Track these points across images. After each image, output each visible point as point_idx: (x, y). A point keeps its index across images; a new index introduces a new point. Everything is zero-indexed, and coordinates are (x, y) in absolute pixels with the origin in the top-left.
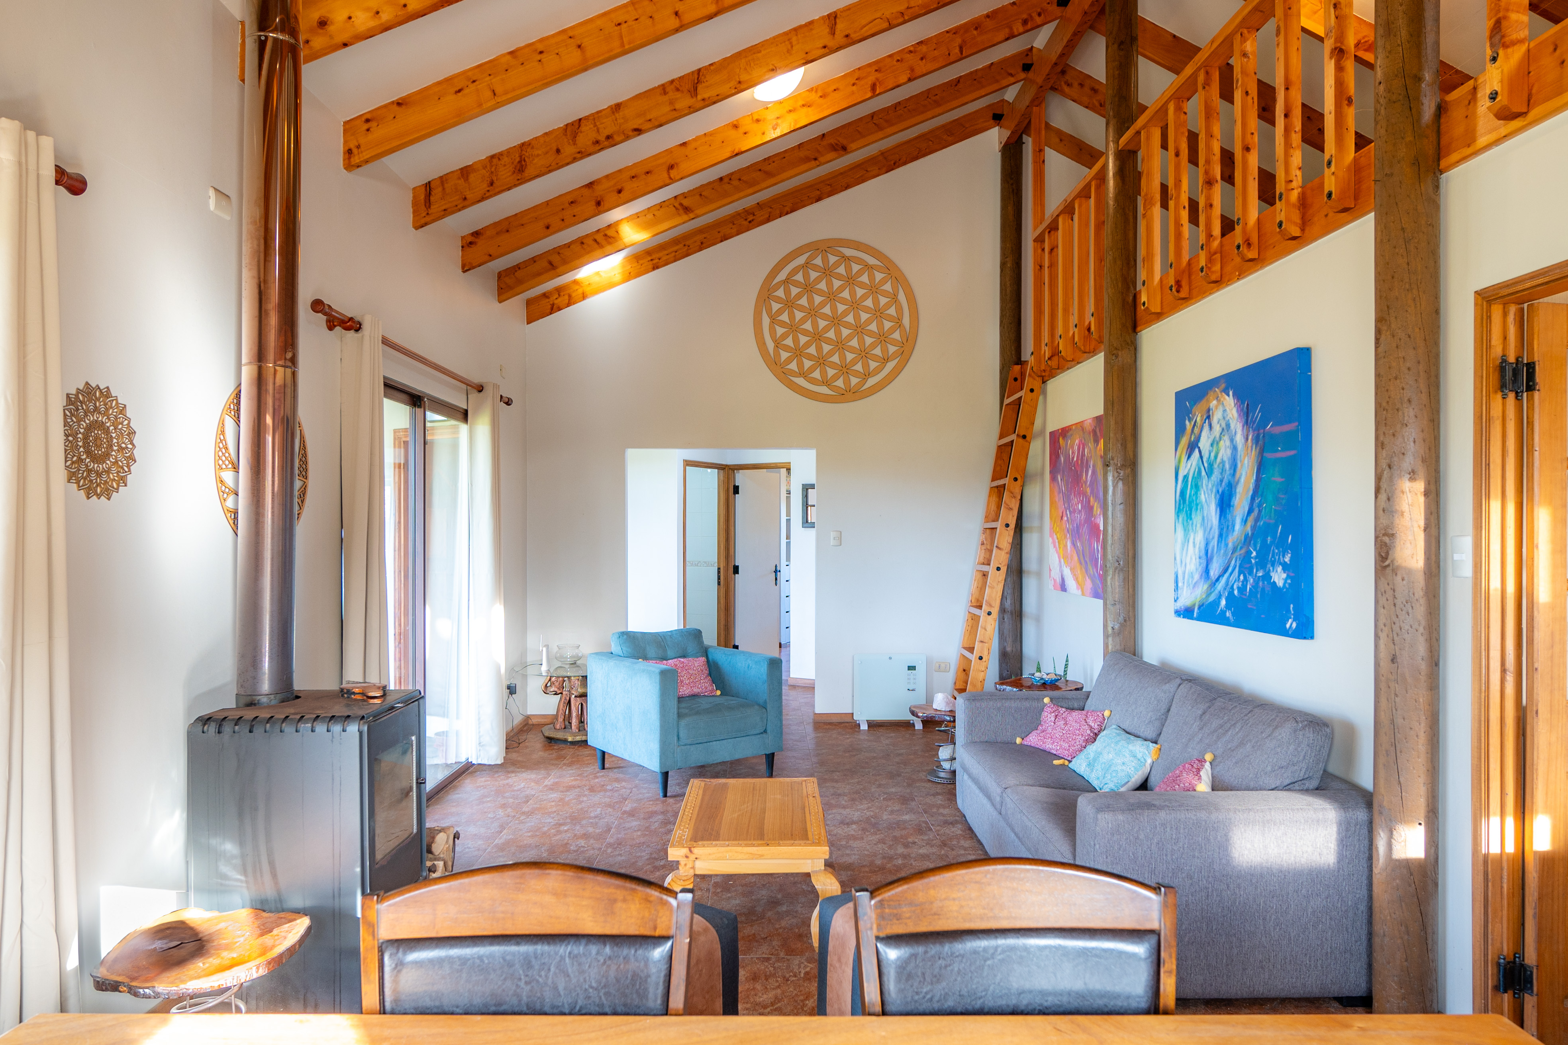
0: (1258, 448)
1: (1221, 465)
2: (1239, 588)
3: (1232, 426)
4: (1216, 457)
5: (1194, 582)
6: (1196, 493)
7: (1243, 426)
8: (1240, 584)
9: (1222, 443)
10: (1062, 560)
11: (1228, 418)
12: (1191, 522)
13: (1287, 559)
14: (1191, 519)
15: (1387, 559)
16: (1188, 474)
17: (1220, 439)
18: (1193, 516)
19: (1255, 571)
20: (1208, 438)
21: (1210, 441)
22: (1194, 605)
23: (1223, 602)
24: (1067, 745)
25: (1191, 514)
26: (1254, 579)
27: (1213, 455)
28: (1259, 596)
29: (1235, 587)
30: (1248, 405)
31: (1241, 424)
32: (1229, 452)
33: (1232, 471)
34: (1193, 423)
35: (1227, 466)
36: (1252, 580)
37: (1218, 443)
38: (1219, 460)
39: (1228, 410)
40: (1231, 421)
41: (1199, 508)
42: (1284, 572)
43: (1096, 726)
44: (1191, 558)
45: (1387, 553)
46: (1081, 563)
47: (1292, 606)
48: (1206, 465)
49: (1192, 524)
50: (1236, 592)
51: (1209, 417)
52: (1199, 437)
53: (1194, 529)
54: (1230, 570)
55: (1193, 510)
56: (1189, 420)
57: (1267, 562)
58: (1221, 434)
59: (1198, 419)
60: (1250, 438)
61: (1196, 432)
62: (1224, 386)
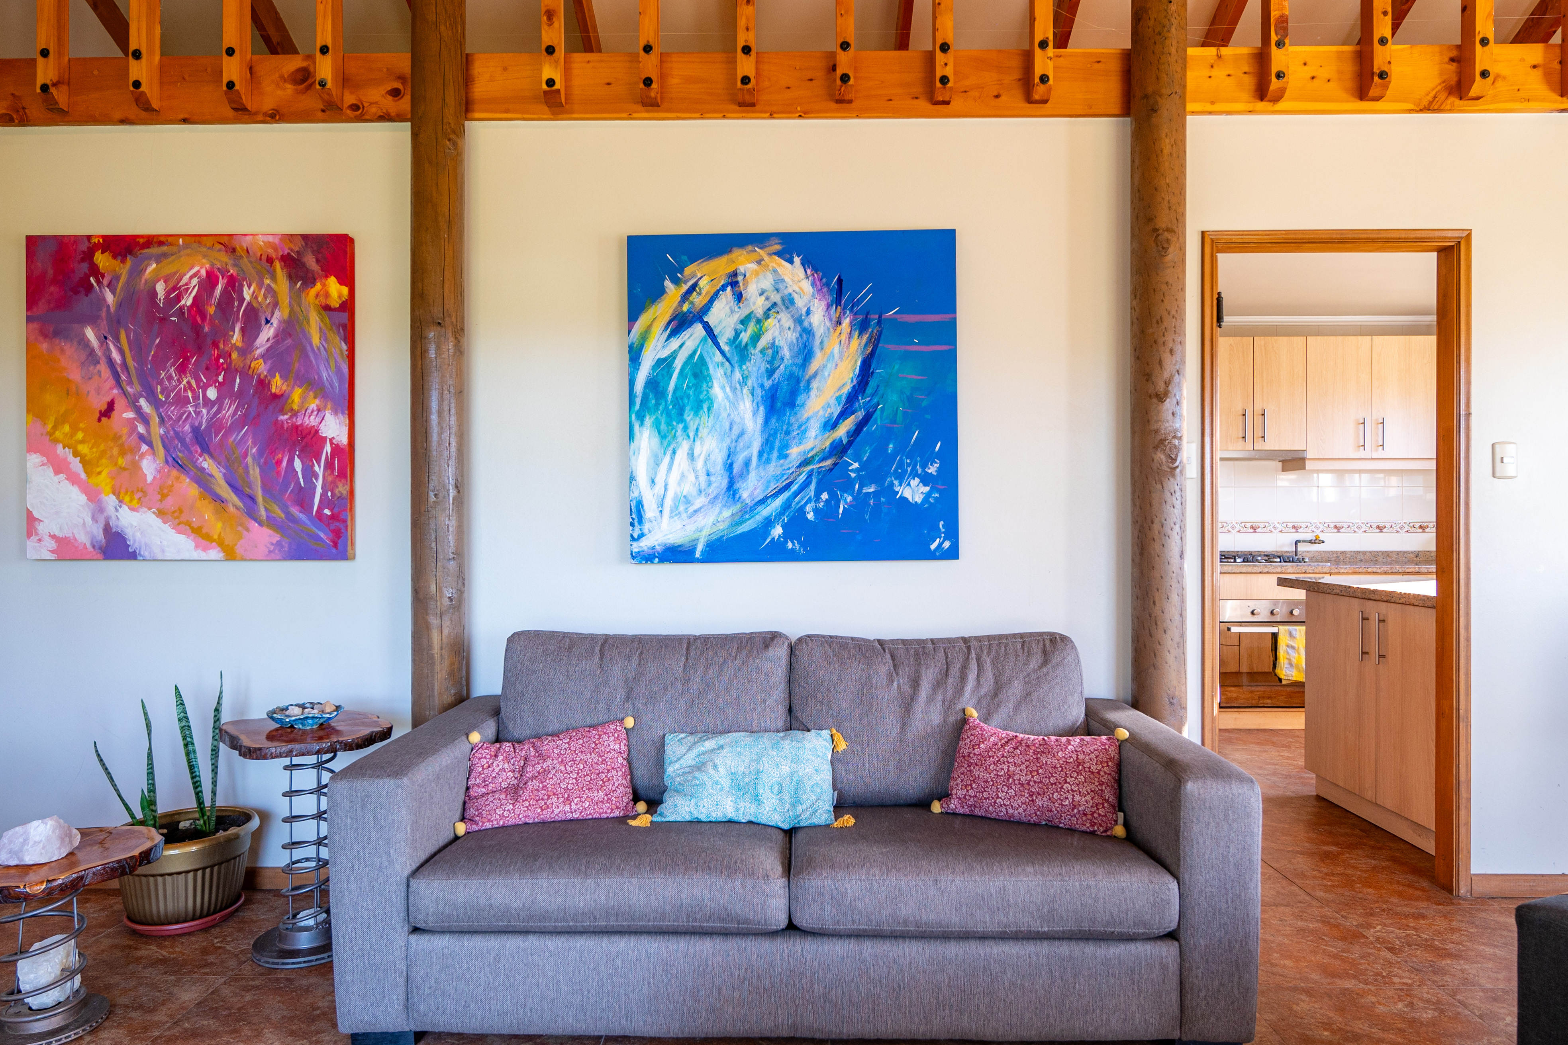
0: (865, 337)
1: (770, 352)
2: (816, 511)
3: (800, 303)
4: (756, 338)
5: (691, 509)
6: (697, 387)
7: (829, 306)
8: (821, 505)
9: (771, 322)
11: (790, 290)
12: (681, 426)
13: (932, 469)
14: (681, 421)
15: (1176, 460)
16: (673, 356)
17: (767, 316)
18: (688, 416)
19: (857, 486)
20: (732, 311)
21: (736, 317)
22: (696, 542)
23: (777, 531)
26: (854, 499)
27: (745, 337)
28: (867, 517)
29: (808, 508)
30: (840, 281)
31: (823, 304)
32: (792, 336)
33: (800, 361)
34: (685, 287)
35: (786, 353)
36: (849, 499)
37: (759, 321)
38: (763, 342)
39: (786, 279)
40: (795, 296)
41: (705, 406)
42: (925, 485)
43: (623, 747)
44: (685, 476)
45: (1177, 456)
47: (942, 523)
48: (726, 348)
49: (686, 428)
50: (810, 516)
51: (734, 284)
52: (707, 308)
53: (691, 435)
54: (795, 488)
55: (687, 408)
56: (676, 282)
57: (888, 474)
58: (769, 309)
59: (702, 283)
60: (846, 322)
61: (698, 300)
62: (778, 247)
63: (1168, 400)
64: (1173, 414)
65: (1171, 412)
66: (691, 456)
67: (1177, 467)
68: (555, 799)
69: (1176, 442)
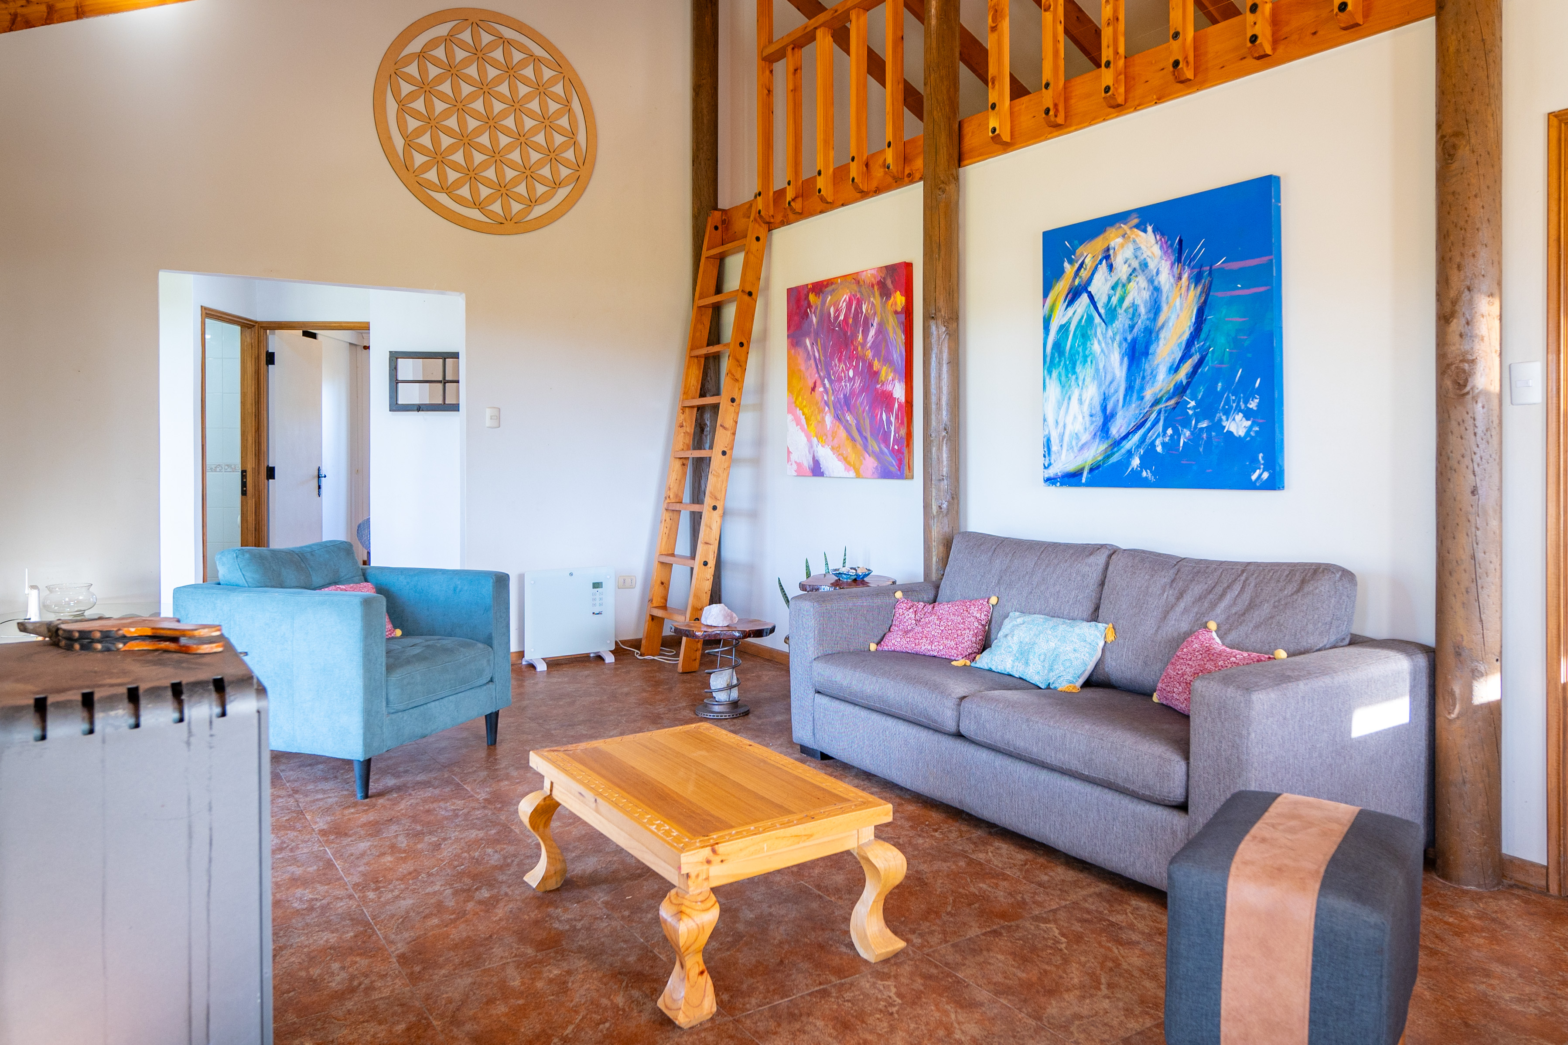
0: (1199, 288)
1: (1131, 310)
2: (1164, 444)
3: (1152, 265)
4: (1122, 300)
5: (1080, 444)
6: (1084, 344)
7: (1172, 265)
8: (1167, 439)
9: (1132, 285)
10: (815, 440)
11: (1145, 256)
12: (1074, 377)
13: (1253, 405)
14: (1074, 373)
15: (1465, 386)
16: (1069, 322)
17: (1129, 280)
18: (1079, 369)
19: (1193, 422)
20: (1106, 280)
21: (1110, 284)
22: (1083, 469)
23: (1136, 462)
24: (953, 643)
25: (1074, 368)
26: (1192, 433)
27: (1114, 300)
28: (1201, 450)
29: (1158, 442)
30: (1181, 241)
31: (1169, 263)
32: (1146, 295)
33: (1152, 316)
34: (1077, 265)
35: (1142, 310)
36: (1188, 433)
37: (1124, 286)
38: (1126, 303)
39: (1143, 247)
40: (1149, 260)
41: (1089, 360)
42: (1247, 419)
43: (983, 616)
44: (1075, 417)
45: (1466, 381)
46: (853, 439)
47: (1261, 455)
48: (1102, 311)
49: (1077, 378)
50: (1159, 449)
51: (1107, 257)
52: (1089, 281)
53: (1080, 384)
54: (1148, 425)
55: (1078, 363)
56: (1071, 262)
57: (1217, 410)
58: (1131, 275)
59: (1087, 261)
60: (1185, 276)
61: (1084, 274)
62: (1136, 221)
63: (1455, 321)
64: (1461, 336)
65: (1458, 333)
66: (1081, 401)
67: (1468, 393)
68: (925, 640)
69: (1466, 366)
